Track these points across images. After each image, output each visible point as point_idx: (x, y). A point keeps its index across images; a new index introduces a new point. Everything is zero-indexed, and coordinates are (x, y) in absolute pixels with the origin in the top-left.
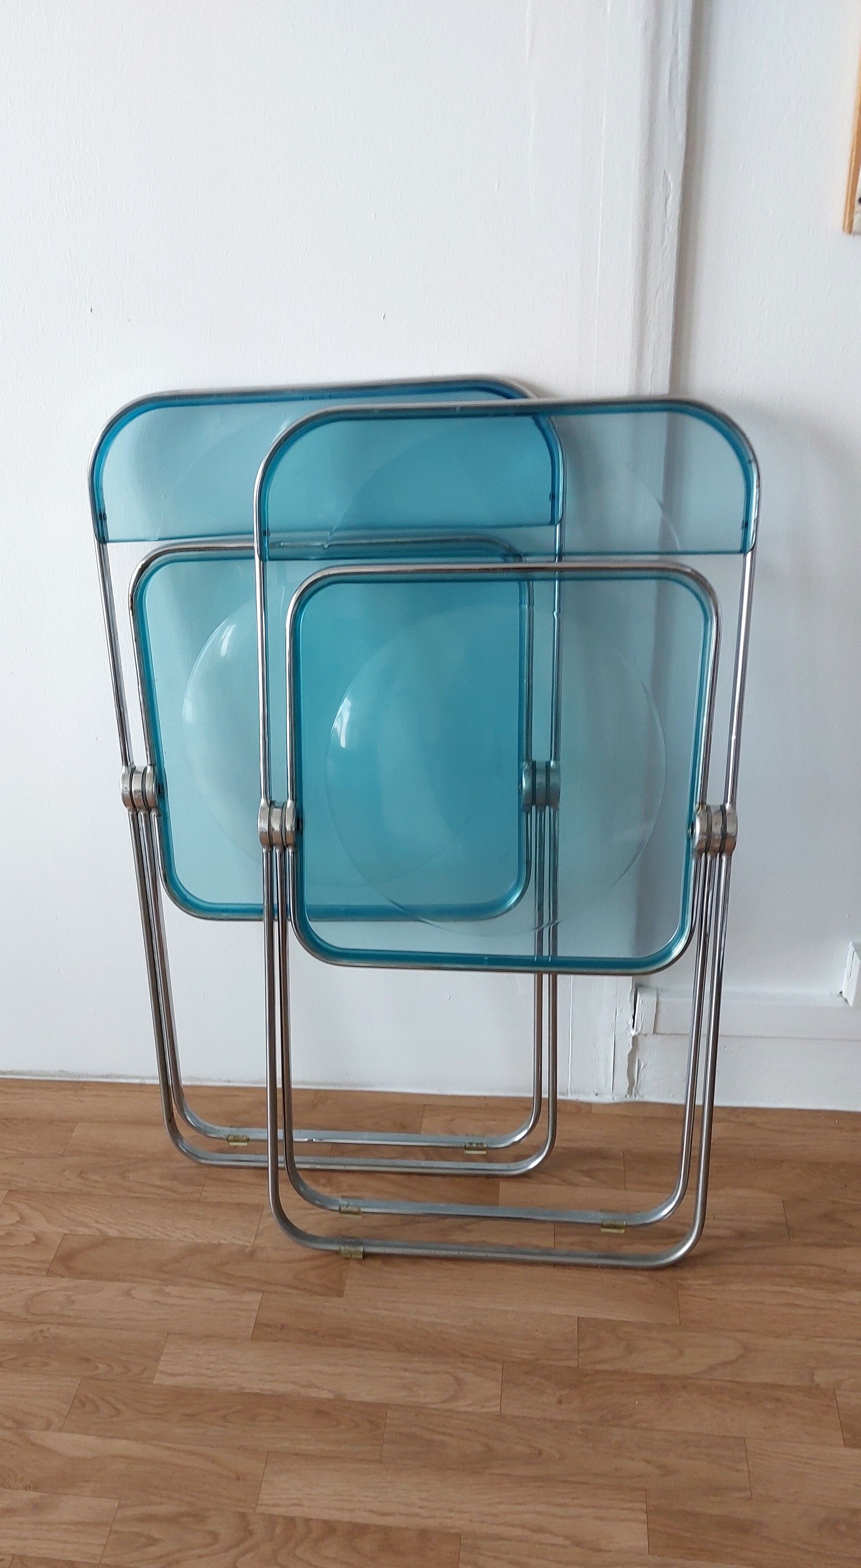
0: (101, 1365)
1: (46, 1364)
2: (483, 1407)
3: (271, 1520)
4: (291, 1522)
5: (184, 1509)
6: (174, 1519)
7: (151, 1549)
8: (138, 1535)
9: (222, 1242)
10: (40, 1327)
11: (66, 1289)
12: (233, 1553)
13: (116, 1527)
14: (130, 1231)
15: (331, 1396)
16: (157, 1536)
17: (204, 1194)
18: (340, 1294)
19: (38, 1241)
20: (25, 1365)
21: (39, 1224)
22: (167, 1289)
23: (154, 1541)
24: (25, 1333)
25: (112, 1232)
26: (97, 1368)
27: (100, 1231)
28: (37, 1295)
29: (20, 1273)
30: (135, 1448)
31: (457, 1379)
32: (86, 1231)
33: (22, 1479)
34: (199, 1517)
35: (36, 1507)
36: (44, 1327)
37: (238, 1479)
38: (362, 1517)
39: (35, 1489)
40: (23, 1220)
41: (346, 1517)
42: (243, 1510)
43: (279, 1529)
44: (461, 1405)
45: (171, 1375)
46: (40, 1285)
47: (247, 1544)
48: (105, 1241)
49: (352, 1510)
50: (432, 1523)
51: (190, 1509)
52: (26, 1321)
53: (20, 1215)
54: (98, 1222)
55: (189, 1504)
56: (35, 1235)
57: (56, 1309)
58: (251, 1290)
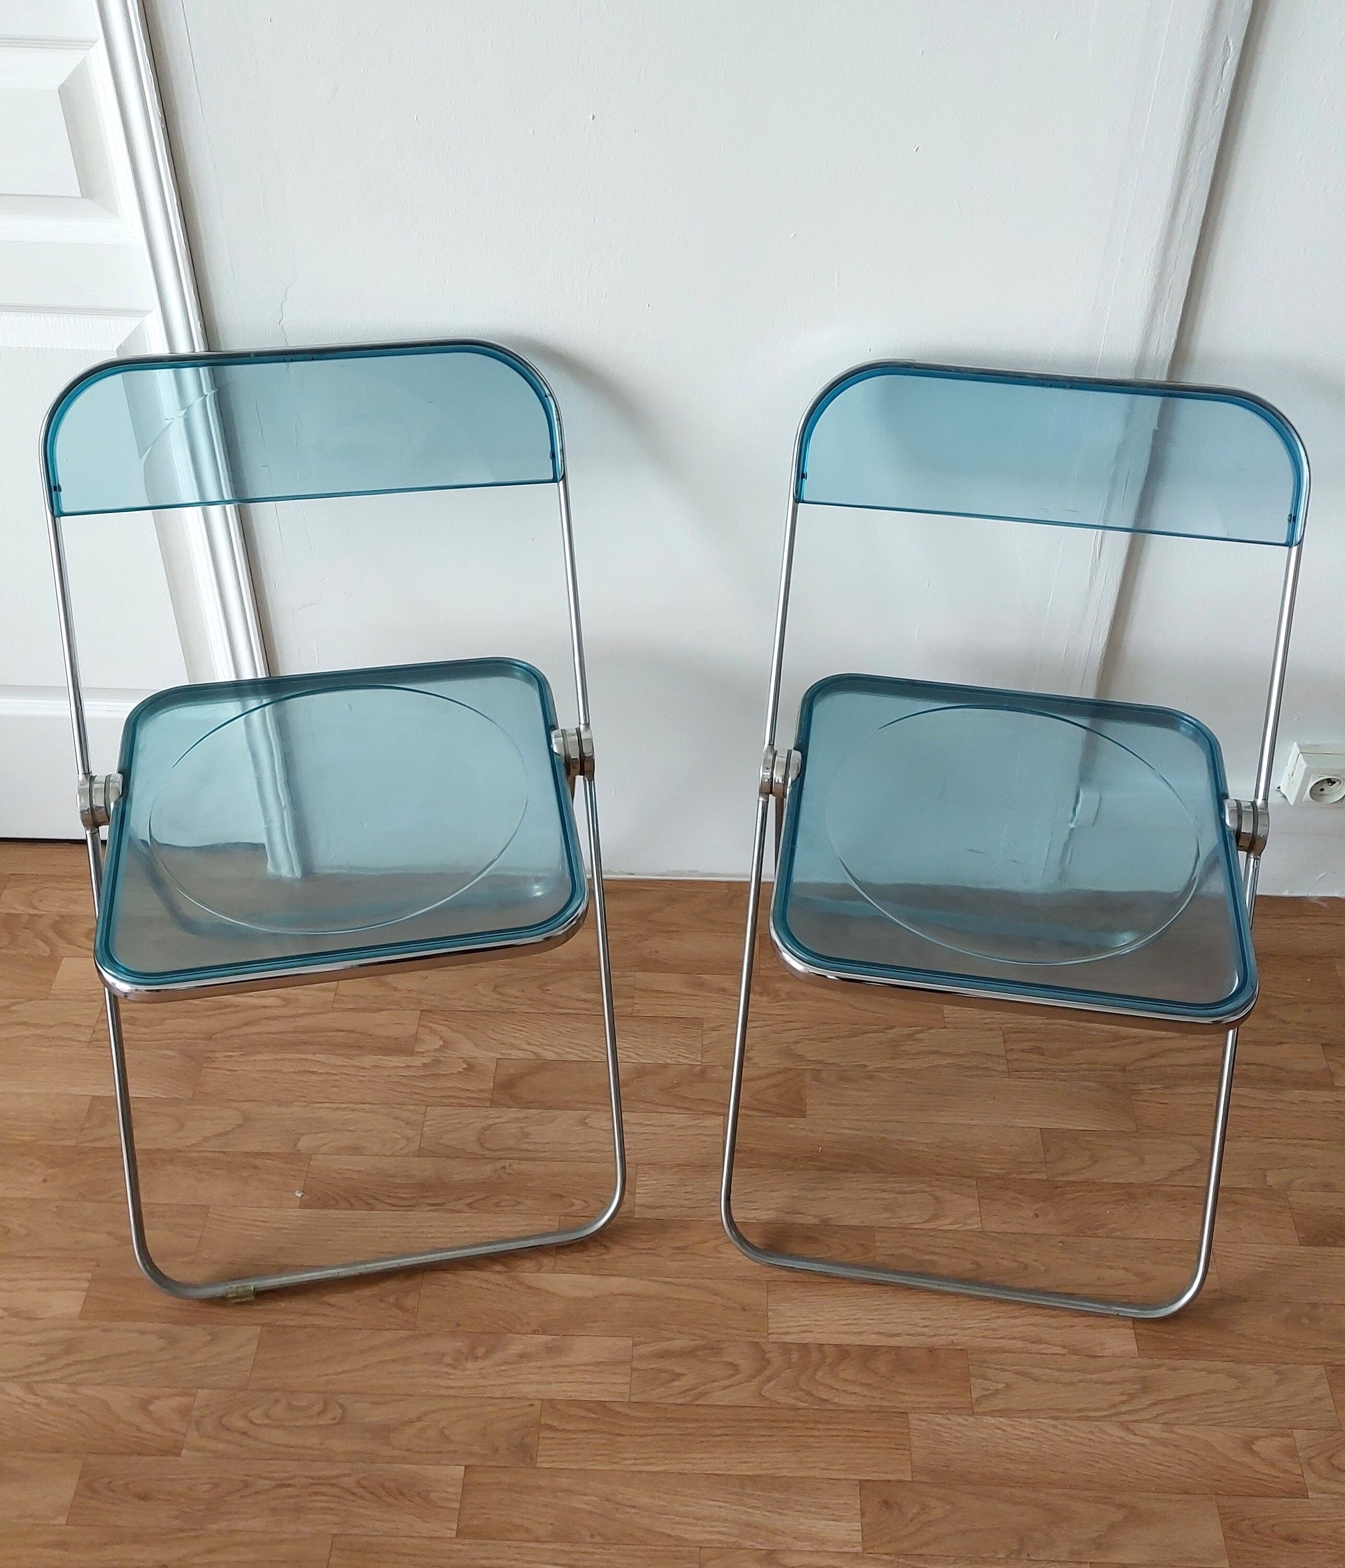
0: (576, 1203)
1: (519, 1203)
2: (966, 1224)
3: (786, 1348)
4: (804, 1348)
5: (698, 1343)
6: (691, 1353)
7: (677, 1383)
8: (660, 1370)
9: (669, 1061)
10: (500, 1164)
11: (517, 1120)
12: (755, 1382)
13: (636, 1365)
14: (568, 1053)
15: (816, 1221)
16: (678, 1370)
17: (637, 1008)
18: (803, 1115)
19: (471, 1067)
20: (497, 1205)
21: (467, 1049)
23: (677, 1376)
24: (487, 1170)
25: (549, 1055)
26: (573, 1205)
27: (534, 1053)
28: (487, 1128)
29: (462, 1105)
30: (636, 1285)
31: (936, 1198)
32: (521, 1055)
33: (528, 1323)
34: (714, 1349)
35: (551, 1350)
36: (506, 1163)
37: (744, 1309)
38: (871, 1340)
39: (544, 1333)
40: (448, 1043)
41: (857, 1340)
42: (756, 1340)
43: (795, 1357)
44: (944, 1224)
46: (487, 1117)
47: (767, 1373)
48: (542, 1066)
49: (861, 1333)
50: (939, 1341)
51: (704, 1342)
52: (483, 1157)
53: (442, 1038)
54: (529, 1044)
55: (702, 1337)
56: (465, 1061)
57: (512, 1143)
58: (713, 1113)
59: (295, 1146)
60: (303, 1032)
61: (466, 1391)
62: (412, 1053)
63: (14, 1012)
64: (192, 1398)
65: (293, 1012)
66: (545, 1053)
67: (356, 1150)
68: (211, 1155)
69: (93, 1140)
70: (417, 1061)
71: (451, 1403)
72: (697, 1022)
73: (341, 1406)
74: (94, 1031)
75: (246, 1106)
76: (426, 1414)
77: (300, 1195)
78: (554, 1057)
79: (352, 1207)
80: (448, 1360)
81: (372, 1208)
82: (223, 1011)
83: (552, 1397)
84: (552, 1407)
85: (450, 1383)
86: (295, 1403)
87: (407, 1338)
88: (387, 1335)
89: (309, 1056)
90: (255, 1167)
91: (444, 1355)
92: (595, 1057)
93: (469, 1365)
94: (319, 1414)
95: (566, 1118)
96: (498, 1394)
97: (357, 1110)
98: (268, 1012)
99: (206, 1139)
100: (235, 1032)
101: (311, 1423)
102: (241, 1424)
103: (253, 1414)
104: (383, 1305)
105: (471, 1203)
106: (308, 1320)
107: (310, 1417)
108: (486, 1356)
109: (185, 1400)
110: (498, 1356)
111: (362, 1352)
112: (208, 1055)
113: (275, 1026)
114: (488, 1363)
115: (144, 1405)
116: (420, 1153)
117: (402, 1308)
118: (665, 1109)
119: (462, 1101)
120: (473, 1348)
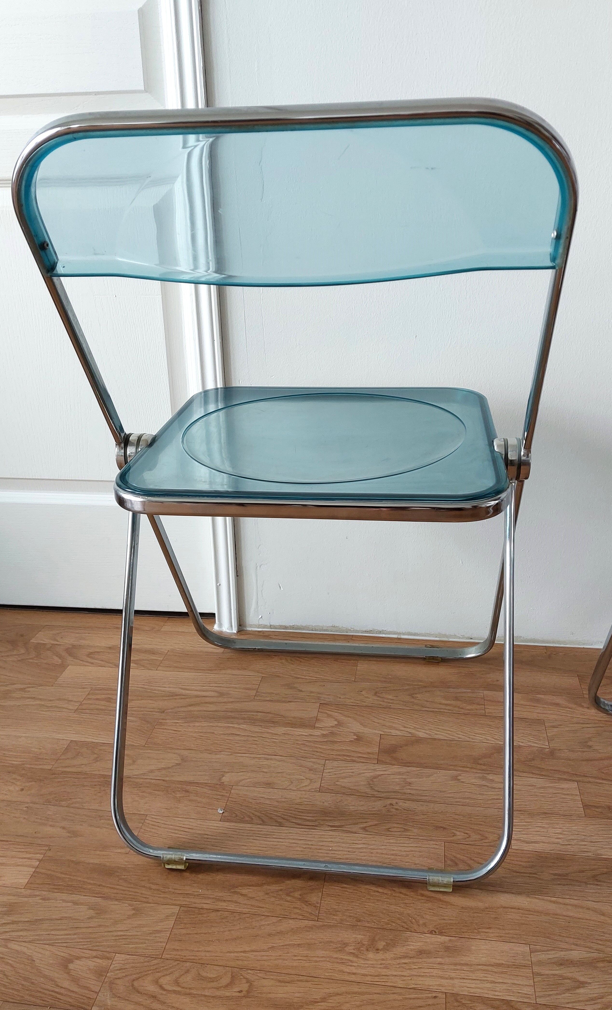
0: (458, 833)
1: (406, 830)
5: (595, 955)
6: (591, 964)
7: (581, 991)
8: (564, 977)
10: (389, 802)
11: (399, 773)
13: (536, 969)
14: (436, 734)
16: (582, 979)
17: (488, 711)
19: (359, 739)
20: (388, 830)
21: (356, 727)
22: (490, 777)
23: (582, 984)
24: (378, 805)
25: (421, 734)
26: (455, 835)
27: (410, 733)
28: (375, 777)
29: (354, 761)
32: (398, 733)
33: (425, 924)
35: (448, 949)
36: (394, 802)
39: (441, 933)
40: (340, 724)
45: (527, 842)
46: (375, 770)
48: (419, 741)
51: (601, 955)
52: (373, 796)
53: (336, 720)
54: (405, 727)
55: (599, 951)
56: (355, 734)
57: (397, 788)
58: (565, 780)
59: (220, 779)
60: (231, 712)
61: (369, 978)
62: (314, 727)
63: (29, 691)
64: (110, 961)
65: (225, 700)
66: (417, 733)
67: (269, 785)
68: (153, 781)
69: (66, 767)
70: (317, 732)
71: (356, 989)
72: (540, 722)
73: (248, 981)
74: (81, 705)
75: (186, 753)
76: (330, 995)
77: (221, 812)
78: (425, 736)
79: (264, 823)
80: (350, 949)
81: (281, 825)
82: (175, 697)
83: (455, 990)
84: (457, 1001)
85: (354, 970)
86: (204, 974)
87: (311, 928)
88: (292, 924)
89: (236, 726)
90: (187, 791)
91: (346, 945)
92: (459, 738)
93: (371, 955)
94: (226, 986)
95: (441, 776)
96: (400, 984)
97: (271, 759)
98: (208, 700)
99: (152, 771)
100: (182, 709)
101: (218, 993)
102: (152, 988)
103: (163, 981)
104: (289, 898)
105: (366, 827)
106: (222, 905)
107: (218, 988)
108: (386, 949)
109: (105, 963)
110: (399, 950)
111: (270, 935)
112: (160, 721)
113: (212, 708)
114: (389, 955)
115: (65, 964)
116: (320, 790)
117: (306, 902)
118: (525, 774)
119: (354, 759)
120: (373, 941)
